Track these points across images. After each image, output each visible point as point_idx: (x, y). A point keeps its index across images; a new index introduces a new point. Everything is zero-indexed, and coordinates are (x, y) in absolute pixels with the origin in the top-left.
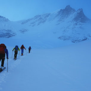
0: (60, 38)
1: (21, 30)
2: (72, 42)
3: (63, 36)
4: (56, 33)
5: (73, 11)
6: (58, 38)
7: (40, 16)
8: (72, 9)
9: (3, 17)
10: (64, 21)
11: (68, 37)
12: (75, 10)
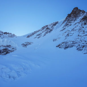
0: (59, 45)
1: (23, 44)
2: (78, 49)
3: (63, 43)
4: (56, 39)
5: (83, 12)
6: (57, 47)
7: (47, 26)
8: (81, 11)
9: (8, 33)
10: (71, 25)
11: (72, 43)
12: (85, 12)
